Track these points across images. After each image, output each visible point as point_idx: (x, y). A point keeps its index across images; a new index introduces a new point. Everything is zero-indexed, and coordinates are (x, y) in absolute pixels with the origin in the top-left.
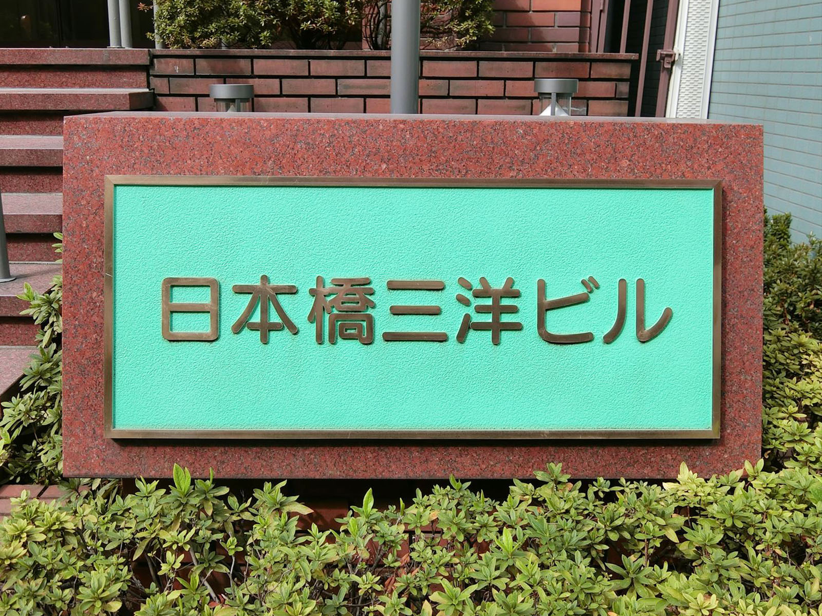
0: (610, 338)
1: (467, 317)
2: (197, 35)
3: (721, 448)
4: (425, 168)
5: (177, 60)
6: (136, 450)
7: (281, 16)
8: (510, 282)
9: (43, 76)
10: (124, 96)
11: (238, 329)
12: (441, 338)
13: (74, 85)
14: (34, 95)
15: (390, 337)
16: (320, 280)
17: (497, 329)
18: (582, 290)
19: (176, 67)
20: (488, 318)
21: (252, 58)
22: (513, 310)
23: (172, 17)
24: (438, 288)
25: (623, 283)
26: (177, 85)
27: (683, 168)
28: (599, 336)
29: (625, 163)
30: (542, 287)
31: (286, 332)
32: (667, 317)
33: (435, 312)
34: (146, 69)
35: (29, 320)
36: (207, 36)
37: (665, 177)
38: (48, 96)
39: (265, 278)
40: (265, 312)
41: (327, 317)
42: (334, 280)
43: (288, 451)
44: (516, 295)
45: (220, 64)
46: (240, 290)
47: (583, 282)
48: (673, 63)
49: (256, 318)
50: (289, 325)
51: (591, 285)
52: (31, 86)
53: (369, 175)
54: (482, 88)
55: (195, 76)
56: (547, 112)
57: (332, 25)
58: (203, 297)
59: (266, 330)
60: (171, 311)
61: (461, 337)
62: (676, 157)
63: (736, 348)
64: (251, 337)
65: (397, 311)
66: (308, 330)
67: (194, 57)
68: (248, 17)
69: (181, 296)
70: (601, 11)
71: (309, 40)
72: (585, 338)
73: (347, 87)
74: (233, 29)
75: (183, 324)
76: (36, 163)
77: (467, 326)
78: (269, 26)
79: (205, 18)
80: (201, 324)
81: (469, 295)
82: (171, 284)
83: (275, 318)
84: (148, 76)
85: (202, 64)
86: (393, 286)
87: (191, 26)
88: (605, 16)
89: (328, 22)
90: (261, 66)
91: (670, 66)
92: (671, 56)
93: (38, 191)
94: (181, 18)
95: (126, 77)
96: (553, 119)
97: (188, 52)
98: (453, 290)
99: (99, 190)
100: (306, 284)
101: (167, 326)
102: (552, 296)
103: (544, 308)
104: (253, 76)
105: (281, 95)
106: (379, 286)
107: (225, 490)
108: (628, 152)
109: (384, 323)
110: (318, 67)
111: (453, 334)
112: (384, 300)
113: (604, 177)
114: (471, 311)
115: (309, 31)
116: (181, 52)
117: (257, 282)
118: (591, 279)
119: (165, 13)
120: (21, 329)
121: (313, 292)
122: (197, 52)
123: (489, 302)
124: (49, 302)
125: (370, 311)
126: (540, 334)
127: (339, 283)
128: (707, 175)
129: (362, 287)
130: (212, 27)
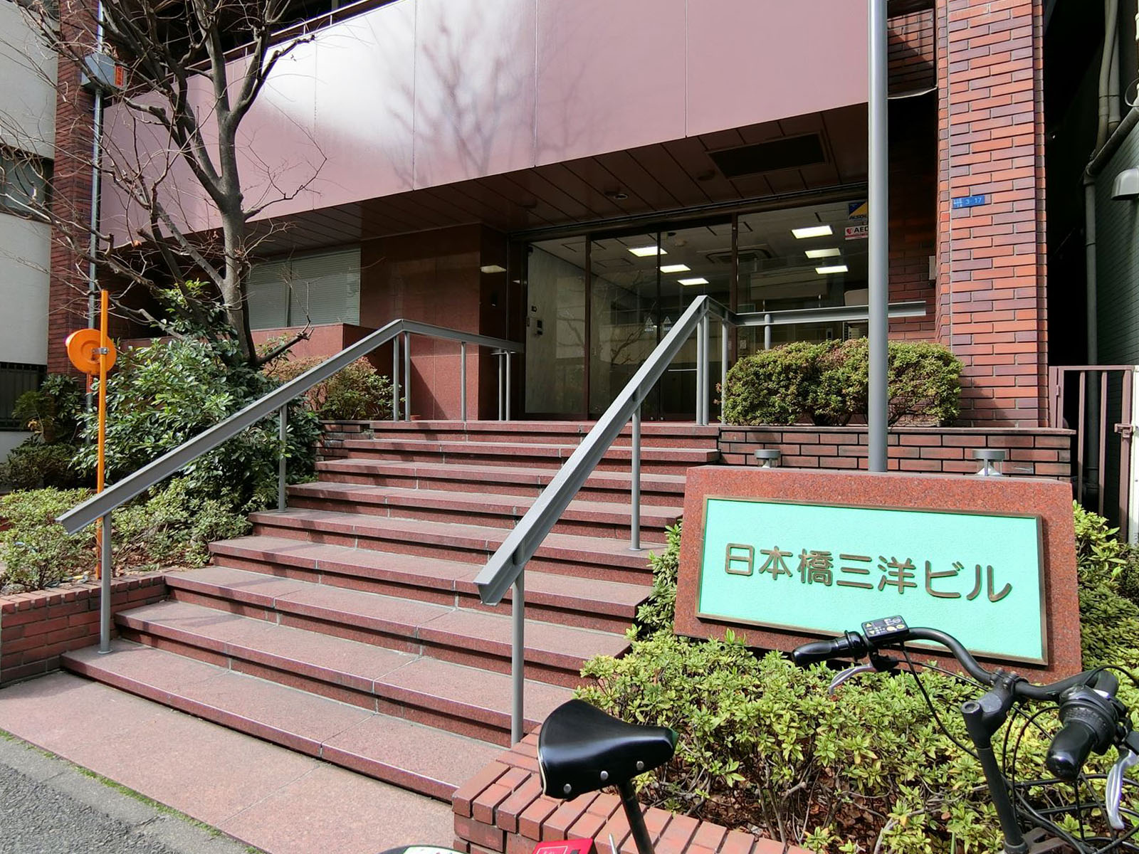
0: (972, 597)
1: (884, 577)
2: (748, 418)
3: (1051, 673)
4: (862, 499)
5: (736, 433)
6: (708, 625)
7: (803, 406)
8: (909, 561)
9: (658, 440)
10: (704, 454)
11: (762, 571)
12: (869, 587)
13: (674, 446)
14: (655, 452)
15: (840, 583)
16: (804, 551)
17: (902, 586)
18: (953, 569)
19: (735, 437)
20: (896, 579)
21: (782, 432)
22: (912, 576)
23: (734, 408)
24: (868, 560)
25: (978, 569)
26: (734, 448)
27: (1018, 506)
28: (964, 595)
29: (980, 502)
30: (928, 565)
31: (786, 576)
32: (1008, 588)
33: (866, 572)
34: (717, 438)
35: (650, 572)
36: (755, 418)
37: (1006, 510)
38: (662, 453)
39: (776, 548)
40: (776, 564)
41: (807, 569)
42: (812, 551)
43: (784, 637)
44: (913, 568)
45: (762, 436)
46: (764, 552)
47: (954, 564)
48: (1132, 434)
49: (771, 567)
50: (786, 571)
51: (959, 566)
52: (650, 446)
53: (831, 501)
54: (945, 453)
55: (746, 443)
56: (982, 472)
57: (837, 412)
58: (745, 554)
59: (776, 574)
60: (730, 559)
61: (881, 588)
62: (1013, 500)
63: (1059, 613)
64: (768, 576)
65: (845, 570)
66: (798, 575)
67: (746, 432)
68: (781, 407)
69: (735, 553)
70: (1057, 396)
71: (821, 421)
72: (956, 596)
73: (845, 451)
74: (771, 414)
75: (735, 566)
76: (654, 490)
77: (884, 582)
78: (794, 412)
79: (753, 408)
80: (744, 567)
81: (885, 565)
82: (731, 547)
83: (780, 567)
84: (718, 442)
85: (751, 436)
86: (844, 557)
87: (745, 413)
88: (1061, 400)
89: (833, 409)
90: (787, 437)
91: (1128, 436)
92: (1129, 428)
93: (653, 505)
94: (739, 408)
95: (705, 442)
96: (986, 479)
97: (742, 428)
98: (877, 561)
99: (700, 501)
100: (797, 552)
101: (727, 567)
102: (934, 570)
103: (930, 577)
104: (782, 443)
105: (800, 455)
106: (835, 556)
107: (751, 653)
108: (982, 496)
109: (838, 575)
110: (825, 438)
111: (876, 584)
112: (837, 564)
113: (967, 509)
114: (886, 574)
115: (821, 415)
116: (736, 427)
117: (772, 549)
118: (958, 563)
119: (730, 405)
120: (644, 576)
121: (800, 557)
122: (746, 427)
123: (897, 570)
124: (663, 561)
125: (830, 569)
126: (927, 590)
127: (814, 553)
128: (1035, 511)
129: (826, 556)
130: (758, 413)
